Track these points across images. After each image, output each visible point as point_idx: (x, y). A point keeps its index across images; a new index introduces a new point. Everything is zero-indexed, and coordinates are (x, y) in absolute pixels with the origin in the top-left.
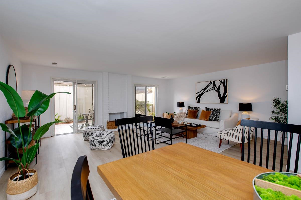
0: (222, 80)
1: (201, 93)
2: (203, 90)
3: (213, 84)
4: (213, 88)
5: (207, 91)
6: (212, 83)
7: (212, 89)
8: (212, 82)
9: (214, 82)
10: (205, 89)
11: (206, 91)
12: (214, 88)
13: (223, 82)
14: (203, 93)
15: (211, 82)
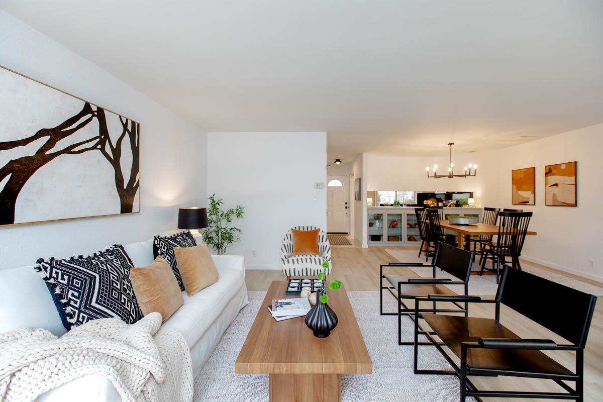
0: (127, 120)
1: (30, 150)
2: (41, 133)
3: (95, 121)
4: (97, 144)
5: (68, 150)
6: (94, 115)
7: (94, 148)
8: (94, 109)
9: (100, 114)
10: (57, 133)
11: (61, 145)
12: (102, 143)
13: (129, 127)
14: (42, 158)
15: (87, 109)
